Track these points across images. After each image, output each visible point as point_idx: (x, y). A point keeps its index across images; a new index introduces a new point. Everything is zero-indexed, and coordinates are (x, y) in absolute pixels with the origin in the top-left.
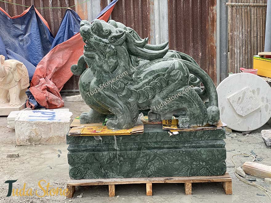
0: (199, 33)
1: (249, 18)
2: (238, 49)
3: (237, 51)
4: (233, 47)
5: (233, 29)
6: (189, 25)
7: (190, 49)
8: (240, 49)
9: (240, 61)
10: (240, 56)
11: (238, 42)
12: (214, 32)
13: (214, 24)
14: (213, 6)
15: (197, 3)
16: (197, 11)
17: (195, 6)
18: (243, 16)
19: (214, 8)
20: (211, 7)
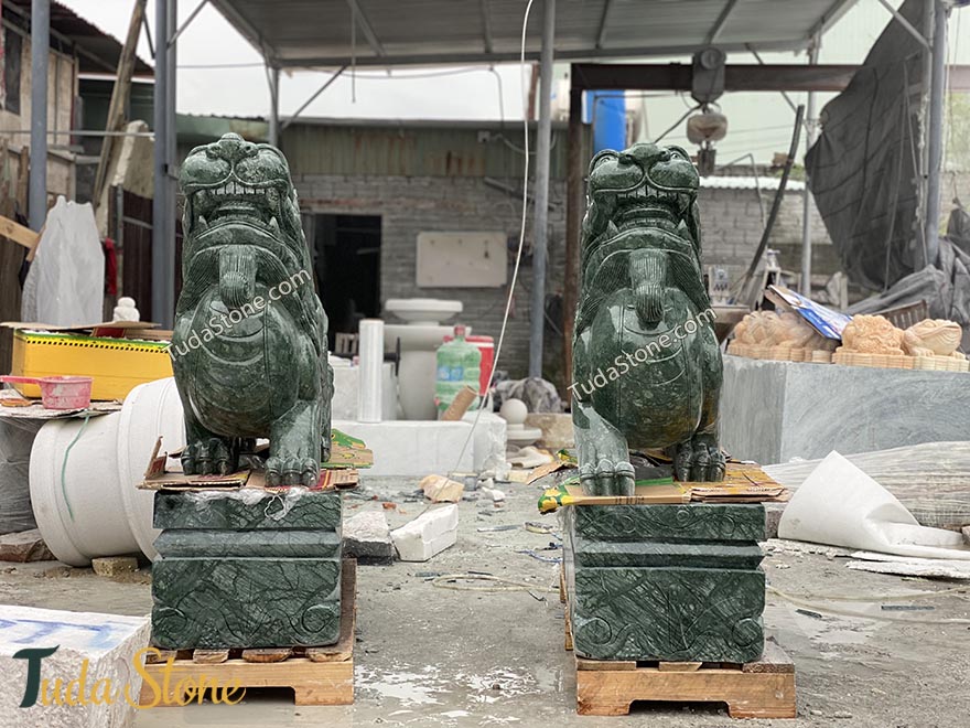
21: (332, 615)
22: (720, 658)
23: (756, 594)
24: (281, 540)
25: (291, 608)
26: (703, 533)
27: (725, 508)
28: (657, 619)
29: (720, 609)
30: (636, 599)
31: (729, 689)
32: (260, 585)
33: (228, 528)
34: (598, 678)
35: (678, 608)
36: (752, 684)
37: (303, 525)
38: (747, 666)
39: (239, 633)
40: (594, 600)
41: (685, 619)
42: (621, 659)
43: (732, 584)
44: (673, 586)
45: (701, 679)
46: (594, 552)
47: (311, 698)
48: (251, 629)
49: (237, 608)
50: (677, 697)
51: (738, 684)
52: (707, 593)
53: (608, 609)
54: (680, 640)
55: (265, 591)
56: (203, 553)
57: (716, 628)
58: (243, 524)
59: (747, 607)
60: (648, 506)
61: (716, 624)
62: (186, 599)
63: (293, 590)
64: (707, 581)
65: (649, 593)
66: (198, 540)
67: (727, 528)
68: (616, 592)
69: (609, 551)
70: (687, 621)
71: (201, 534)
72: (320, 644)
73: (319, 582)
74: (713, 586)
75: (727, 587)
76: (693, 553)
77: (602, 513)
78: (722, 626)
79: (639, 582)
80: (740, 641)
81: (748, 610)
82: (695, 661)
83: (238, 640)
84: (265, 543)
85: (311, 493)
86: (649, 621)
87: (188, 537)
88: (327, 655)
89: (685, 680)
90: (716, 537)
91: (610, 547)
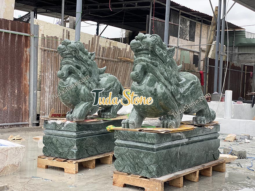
0: (15, 71)
1: (57, 62)
2: (48, 88)
3: (47, 89)
4: (44, 86)
5: (45, 71)
6: (7, 63)
7: (8, 86)
8: (49, 88)
9: (49, 98)
10: (49, 94)
11: (48, 82)
12: (27, 71)
13: (27, 64)
14: (27, 48)
15: (15, 43)
16: (14, 51)
17: (13, 46)
18: (52, 60)
19: (27, 49)
20: (25, 49)
21: (74, 152)
22: (145, 176)
23: (153, 159)
24: (65, 133)
25: (66, 149)
26: (141, 140)
27: (146, 133)
28: (131, 162)
29: (145, 162)
30: (126, 156)
31: (145, 184)
32: (61, 143)
33: (56, 130)
34: (117, 176)
35: (135, 160)
36: (151, 184)
37: (69, 130)
38: (151, 179)
39: (57, 154)
40: (118, 155)
41: (137, 163)
42: (124, 172)
43: (147, 155)
44: (134, 154)
45: (139, 180)
46: (118, 142)
47: (67, 171)
48: (59, 153)
49: (57, 148)
50: (134, 184)
51: (147, 183)
52: (142, 157)
53: (121, 158)
54: (136, 169)
55: (61, 145)
56: (52, 135)
57: (144, 167)
58: (58, 129)
59: (151, 162)
60: (129, 132)
61: (144, 166)
62: (48, 145)
63: (67, 145)
64: (142, 153)
65: (129, 155)
66: (51, 132)
67: (147, 139)
68: (122, 154)
69: (121, 143)
70: (137, 164)
71: (52, 130)
72: (71, 159)
73: (72, 144)
74: (143, 155)
75: (146, 156)
76: (139, 145)
77: (120, 132)
78: (145, 167)
79: (127, 152)
80: (149, 171)
81: (151, 163)
82: (139, 175)
83: (57, 155)
84: (62, 133)
85: (71, 123)
86: (129, 163)
87: (49, 130)
88: (71, 162)
89: (135, 180)
90: (144, 141)
91: (121, 142)
